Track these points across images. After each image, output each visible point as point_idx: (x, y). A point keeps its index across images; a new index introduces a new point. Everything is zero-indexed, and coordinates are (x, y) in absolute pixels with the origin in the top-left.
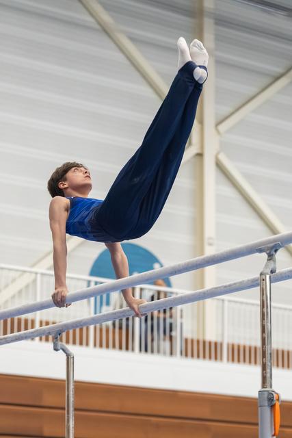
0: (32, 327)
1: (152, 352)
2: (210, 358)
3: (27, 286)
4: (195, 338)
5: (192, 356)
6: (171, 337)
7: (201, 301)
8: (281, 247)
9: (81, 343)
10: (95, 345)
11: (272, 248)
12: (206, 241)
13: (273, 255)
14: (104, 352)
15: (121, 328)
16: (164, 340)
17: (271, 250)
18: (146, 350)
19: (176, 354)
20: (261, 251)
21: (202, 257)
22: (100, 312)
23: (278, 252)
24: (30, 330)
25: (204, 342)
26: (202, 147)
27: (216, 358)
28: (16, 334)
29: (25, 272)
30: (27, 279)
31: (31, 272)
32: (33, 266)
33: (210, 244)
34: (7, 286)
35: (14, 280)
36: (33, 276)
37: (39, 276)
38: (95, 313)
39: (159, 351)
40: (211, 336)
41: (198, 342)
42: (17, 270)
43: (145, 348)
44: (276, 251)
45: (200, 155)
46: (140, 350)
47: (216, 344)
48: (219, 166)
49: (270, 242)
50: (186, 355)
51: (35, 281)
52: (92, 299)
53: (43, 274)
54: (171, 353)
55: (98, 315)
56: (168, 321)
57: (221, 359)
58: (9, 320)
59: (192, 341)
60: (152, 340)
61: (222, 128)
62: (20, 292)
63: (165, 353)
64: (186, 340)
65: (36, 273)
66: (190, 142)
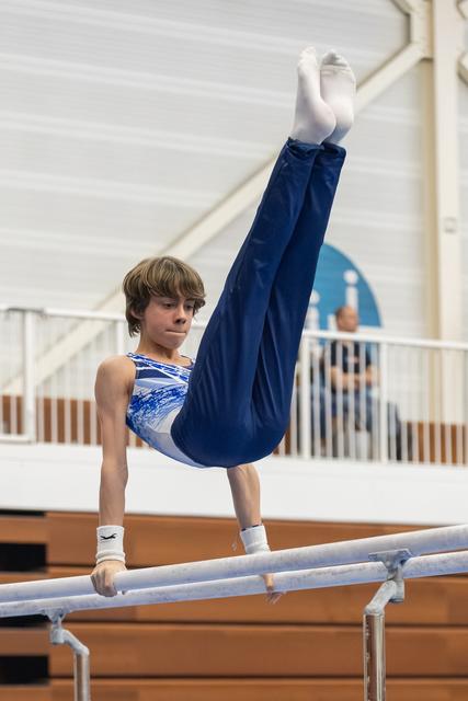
4: (426, 420)
12: (442, 225)
19: (380, 458)
25: (443, 428)
26: (431, 45)
29: (82, 319)
31: (93, 319)
32: (99, 306)
33: (450, 231)
34: (48, 349)
35: (62, 337)
39: (347, 454)
40: (452, 414)
42: (66, 317)
45: (428, 61)
46: (312, 453)
50: (399, 457)
62: (74, 359)
66: (408, 40)
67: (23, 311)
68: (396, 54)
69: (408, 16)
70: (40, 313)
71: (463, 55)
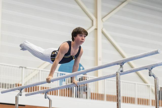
0: (38, 90)
1: (80, 97)
2: (100, 99)
3: (36, 75)
4: (95, 93)
5: (94, 99)
6: (86, 93)
7: (97, 81)
8: (125, 63)
9: (55, 95)
10: (60, 95)
11: (122, 63)
12: (98, 59)
13: (122, 66)
14: (63, 98)
15: (69, 89)
16: (84, 93)
17: (121, 64)
18: (78, 97)
19: (88, 99)
20: (118, 64)
21: (97, 66)
22: (62, 85)
23: (124, 64)
24: (37, 91)
25: (98, 94)
26: (97, 26)
27: (102, 100)
28: (32, 92)
29: (35, 70)
30: (36, 72)
32: (38, 68)
33: (100, 60)
34: (29, 75)
35: (32, 73)
36: (38, 71)
37: (40, 71)
38: (60, 85)
39: (82, 97)
40: (100, 92)
41: (96, 94)
42: (33, 69)
43: (77, 96)
44: (123, 64)
45: (96, 29)
46: (76, 97)
47: (102, 95)
48: (103, 33)
49: (121, 61)
50: (92, 99)
51: (39, 73)
52: (59, 81)
53: (42, 71)
54: (86, 98)
55: (61, 86)
56: (85, 87)
57: (104, 100)
58: (32, 87)
59: (94, 94)
60: (80, 94)
61: (104, 20)
62: (34, 77)
63: (84, 98)
64: (92, 93)
65: (39, 70)
66: (93, 25)
67: (22, 67)
68: (90, 28)
69: (93, 21)
70: (25, 68)
71: (103, 28)
